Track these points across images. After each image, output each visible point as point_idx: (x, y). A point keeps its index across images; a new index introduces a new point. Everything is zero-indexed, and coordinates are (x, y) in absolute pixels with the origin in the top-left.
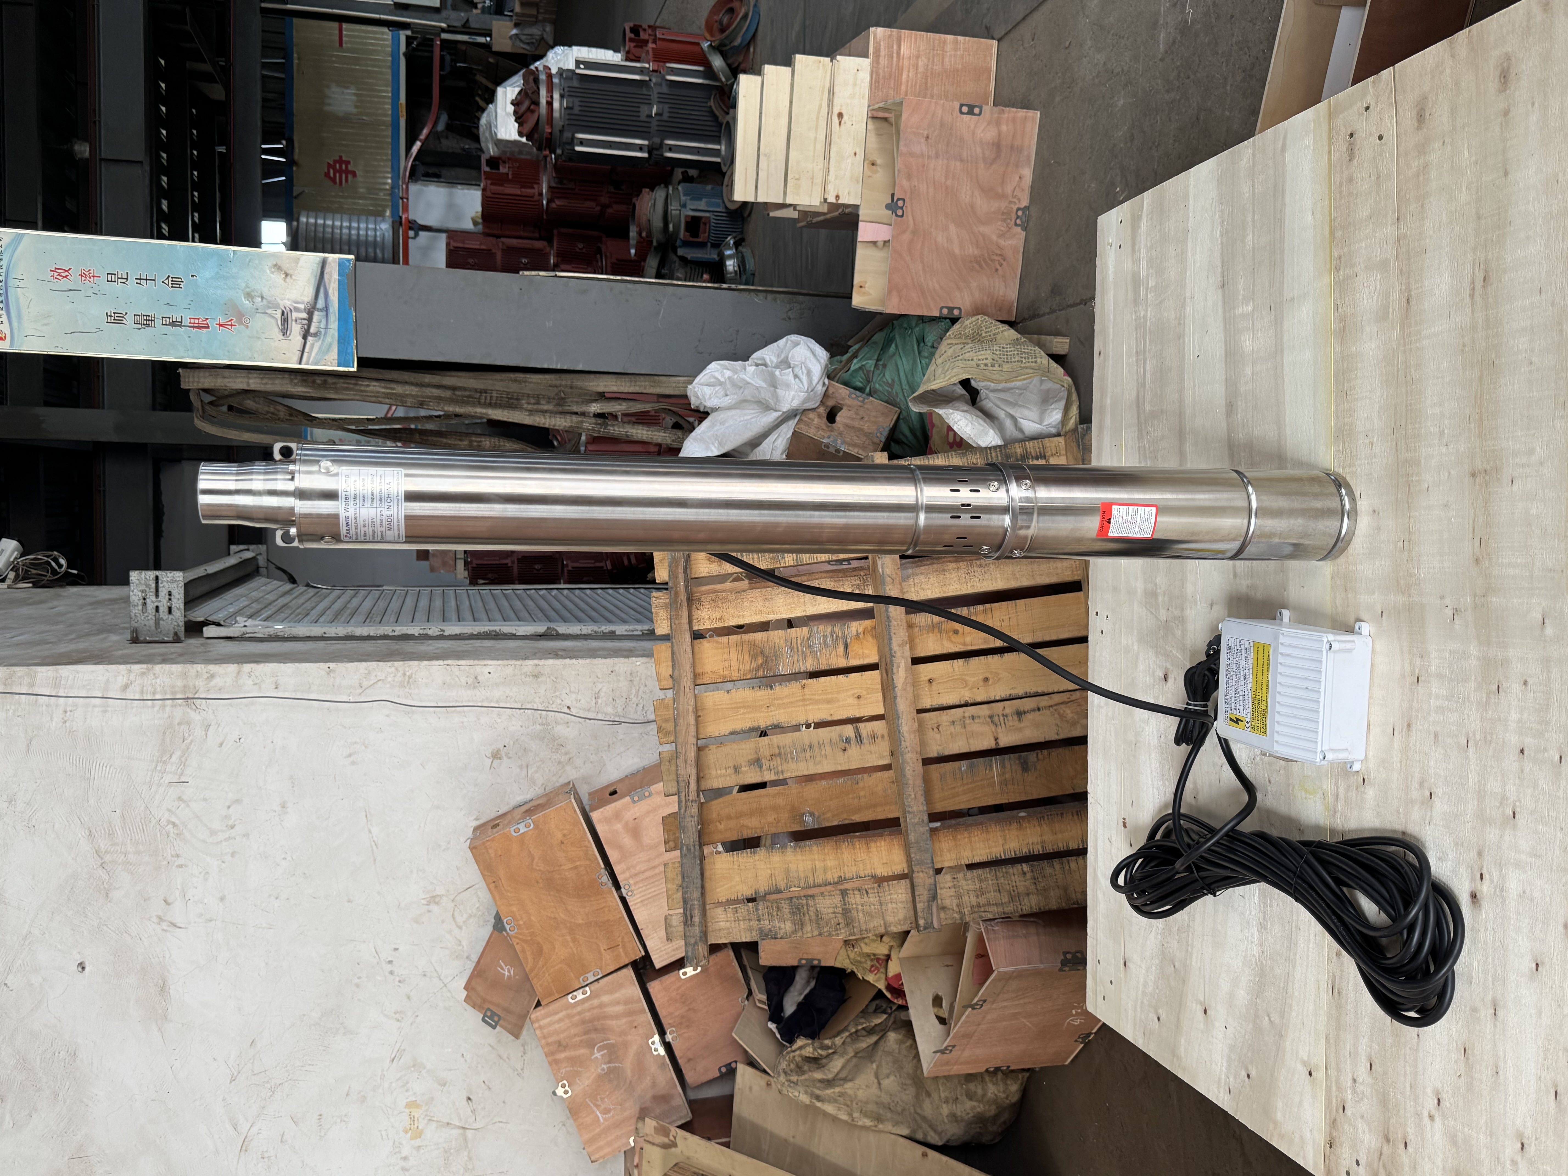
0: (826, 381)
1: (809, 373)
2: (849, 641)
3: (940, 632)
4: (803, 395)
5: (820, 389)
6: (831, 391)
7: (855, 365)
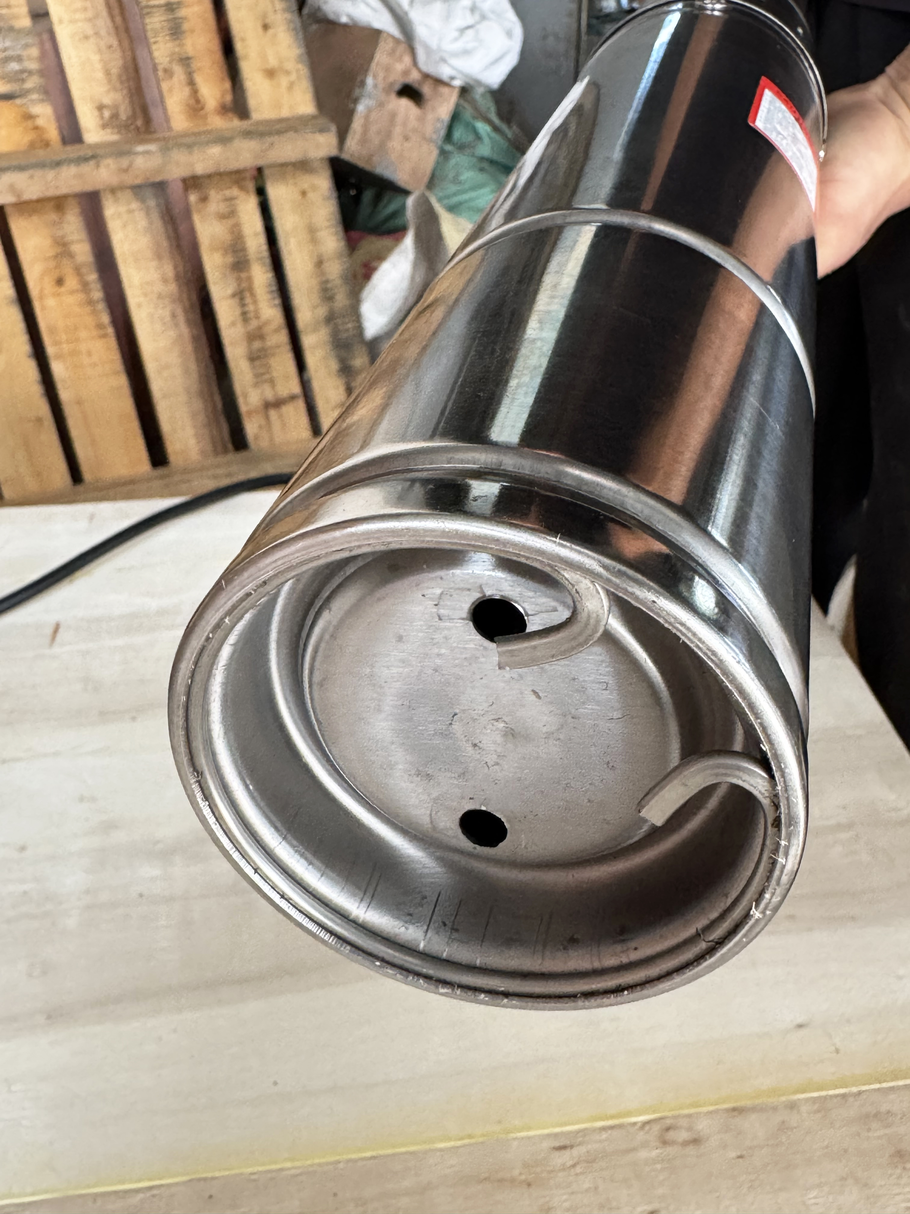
0: (457, 83)
1: (466, 52)
2: (18, 101)
3: (56, 257)
4: (433, 43)
5: (445, 72)
6: (445, 90)
7: (483, 127)
